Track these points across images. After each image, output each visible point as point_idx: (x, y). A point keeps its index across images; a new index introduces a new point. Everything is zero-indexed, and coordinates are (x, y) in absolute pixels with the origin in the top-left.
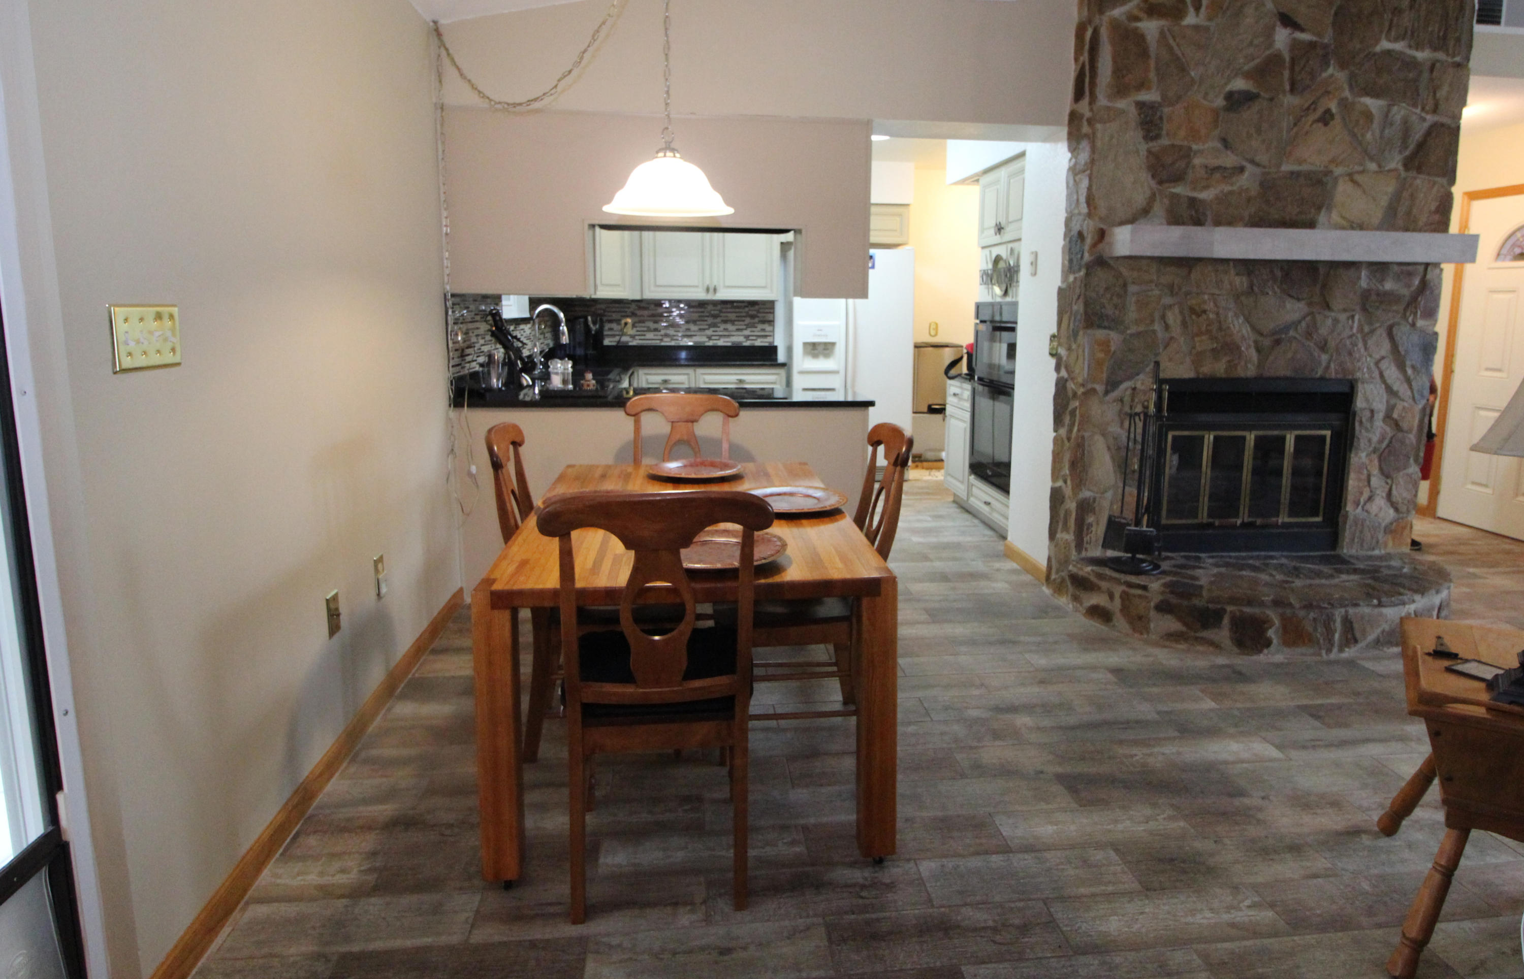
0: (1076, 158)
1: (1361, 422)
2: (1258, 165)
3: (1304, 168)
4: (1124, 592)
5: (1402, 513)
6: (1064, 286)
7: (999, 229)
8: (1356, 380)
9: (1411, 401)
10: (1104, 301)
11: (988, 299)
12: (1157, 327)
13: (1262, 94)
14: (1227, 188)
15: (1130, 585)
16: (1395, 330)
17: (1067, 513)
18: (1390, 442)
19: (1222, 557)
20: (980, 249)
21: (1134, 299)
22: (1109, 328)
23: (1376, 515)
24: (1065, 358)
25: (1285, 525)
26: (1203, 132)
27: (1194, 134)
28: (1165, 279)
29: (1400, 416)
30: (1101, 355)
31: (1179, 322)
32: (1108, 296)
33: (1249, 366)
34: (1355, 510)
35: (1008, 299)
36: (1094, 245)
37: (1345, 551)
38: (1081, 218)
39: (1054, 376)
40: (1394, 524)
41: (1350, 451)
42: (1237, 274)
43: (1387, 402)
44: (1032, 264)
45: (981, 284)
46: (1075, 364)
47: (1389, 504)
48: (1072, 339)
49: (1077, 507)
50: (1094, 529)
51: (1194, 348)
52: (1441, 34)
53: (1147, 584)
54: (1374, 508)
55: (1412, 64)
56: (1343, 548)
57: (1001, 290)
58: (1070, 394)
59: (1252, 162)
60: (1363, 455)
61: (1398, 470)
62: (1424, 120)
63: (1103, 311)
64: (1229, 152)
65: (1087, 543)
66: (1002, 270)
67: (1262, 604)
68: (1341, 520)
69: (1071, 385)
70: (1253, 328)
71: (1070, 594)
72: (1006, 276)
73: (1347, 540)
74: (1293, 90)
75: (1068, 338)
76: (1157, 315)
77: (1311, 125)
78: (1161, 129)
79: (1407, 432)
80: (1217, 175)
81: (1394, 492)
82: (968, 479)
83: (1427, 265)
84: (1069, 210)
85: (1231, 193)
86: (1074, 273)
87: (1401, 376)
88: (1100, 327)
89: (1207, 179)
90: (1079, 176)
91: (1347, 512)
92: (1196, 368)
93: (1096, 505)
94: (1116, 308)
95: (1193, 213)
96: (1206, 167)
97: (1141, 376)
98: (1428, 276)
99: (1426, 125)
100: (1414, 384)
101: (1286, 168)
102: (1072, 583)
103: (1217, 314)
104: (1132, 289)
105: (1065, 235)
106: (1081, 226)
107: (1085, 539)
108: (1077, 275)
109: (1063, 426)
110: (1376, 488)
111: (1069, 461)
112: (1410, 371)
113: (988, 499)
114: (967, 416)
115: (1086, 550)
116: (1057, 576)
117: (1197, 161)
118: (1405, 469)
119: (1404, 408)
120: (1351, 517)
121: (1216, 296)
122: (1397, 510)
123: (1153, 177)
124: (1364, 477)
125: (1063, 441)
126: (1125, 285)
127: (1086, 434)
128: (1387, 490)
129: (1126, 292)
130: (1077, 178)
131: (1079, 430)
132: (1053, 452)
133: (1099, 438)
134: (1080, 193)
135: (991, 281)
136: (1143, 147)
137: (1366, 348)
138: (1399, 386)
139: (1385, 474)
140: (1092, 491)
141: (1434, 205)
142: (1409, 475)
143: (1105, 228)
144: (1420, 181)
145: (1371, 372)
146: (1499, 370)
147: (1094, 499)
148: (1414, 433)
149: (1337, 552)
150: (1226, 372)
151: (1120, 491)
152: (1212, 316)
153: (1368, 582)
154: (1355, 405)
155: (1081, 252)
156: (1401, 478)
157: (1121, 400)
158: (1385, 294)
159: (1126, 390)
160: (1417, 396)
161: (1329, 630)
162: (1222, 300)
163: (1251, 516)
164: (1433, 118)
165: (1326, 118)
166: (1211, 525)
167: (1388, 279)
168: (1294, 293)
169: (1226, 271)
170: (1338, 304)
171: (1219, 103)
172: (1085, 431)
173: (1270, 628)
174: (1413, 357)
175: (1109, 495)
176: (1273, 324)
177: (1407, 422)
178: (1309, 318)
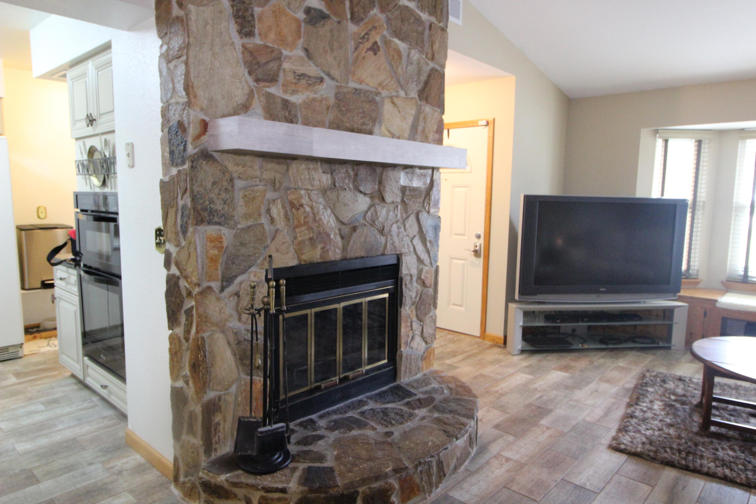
0: (168, 44)
1: (406, 284)
2: (333, 78)
3: (363, 87)
4: (262, 497)
5: (429, 343)
6: (167, 179)
7: (91, 121)
8: (401, 254)
9: (430, 266)
10: (213, 195)
11: (86, 189)
12: (264, 220)
13: (332, 16)
14: (312, 95)
15: (267, 489)
16: (420, 215)
17: (192, 416)
18: (421, 296)
19: (328, 414)
20: (74, 140)
21: (241, 194)
22: (219, 224)
23: (417, 349)
24: (174, 255)
25: (368, 372)
26: (290, 39)
27: (282, 40)
28: (267, 175)
29: (425, 277)
30: (215, 252)
31: (282, 214)
32: (217, 191)
33: (337, 250)
34: (405, 350)
35: (107, 190)
36: (198, 137)
37: (402, 380)
38: (180, 107)
39: (163, 273)
40: (426, 353)
41: (401, 307)
42: (324, 172)
43: (418, 267)
44: (128, 155)
45: (78, 175)
46: (187, 262)
47: (422, 339)
48: (181, 235)
49: (203, 411)
50: (221, 428)
51: (295, 238)
52: (433, 4)
53: (285, 485)
54: (414, 344)
55: (418, 20)
56: (400, 379)
57: (99, 181)
58: (184, 293)
59: (329, 75)
60: (407, 308)
61: (426, 314)
62: (428, 64)
63: (212, 206)
64: (311, 63)
65: (216, 443)
66: (98, 161)
67: (386, 476)
68: (398, 358)
69: (183, 283)
70: (337, 218)
71: (202, 500)
72: (103, 166)
73: (403, 372)
74: (352, 18)
75: (177, 233)
76: (263, 210)
77: (366, 52)
78: (253, 26)
79: (429, 287)
80: (303, 82)
81: (425, 330)
82: (83, 360)
83: (433, 169)
84: (165, 100)
85: (314, 99)
86: (177, 165)
87: (424, 249)
88: (210, 223)
89: (296, 84)
90: (173, 63)
91: (401, 352)
92: (298, 256)
93: (221, 403)
94: (225, 203)
95: (287, 114)
96: (294, 72)
97: (253, 269)
98: (435, 177)
99: (429, 68)
100: (431, 253)
101: (352, 85)
102: (204, 491)
103: (312, 207)
104: (239, 184)
105: (163, 125)
106: (181, 116)
107: (213, 441)
108: (181, 168)
109: (179, 324)
110: (415, 330)
111: (190, 362)
112: (428, 244)
113: (106, 383)
114: (76, 299)
115: (216, 450)
116: (187, 479)
117: (286, 65)
118: (429, 313)
119: (427, 270)
120: (404, 355)
121: (309, 191)
122: (426, 342)
123: (250, 73)
124: (409, 324)
125: (180, 341)
126: (232, 180)
127: (206, 335)
128: (420, 330)
129: (233, 186)
130: (171, 65)
131: (197, 332)
132: (170, 350)
133: (219, 336)
134: (175, 81)
135: (88, 171)
136: (238, 41)
137: (405, 230)
138: (424, 256)
139: (420, 320)
140: (217, 390)
141: (436, 127)
142: (431, 317)
143: (207, 119)
144: (427, 109)
145: (409, 248)
146: (463, 235)
147: (220, 398)
148: (432, 287)
149: (397, 383)
150: (321, 257)
151: (243, 383)
152: (308, 209)
153: (436, 415)
154: (402, 273)
155: (183, 144)
156: (427, 320)
157: (237, 294)
158: (414, 190)
159: (241, 283)
160: (433, 262)
161: (430, 476)
162: (314, 195)
163: (344, 372)
164: (432, 65)
165: (375, 49)
166: (318, 388)
167: (415, 179)
168: (362, 189)
169: (316, 170)
170: (389, 198)
171: (301, 15)
172: (204, 331)
173: (392, 494)
174: (430, 235)
175: (233, 389)
176: (350, 215)
177: (430, 281)
178: (372, 209)
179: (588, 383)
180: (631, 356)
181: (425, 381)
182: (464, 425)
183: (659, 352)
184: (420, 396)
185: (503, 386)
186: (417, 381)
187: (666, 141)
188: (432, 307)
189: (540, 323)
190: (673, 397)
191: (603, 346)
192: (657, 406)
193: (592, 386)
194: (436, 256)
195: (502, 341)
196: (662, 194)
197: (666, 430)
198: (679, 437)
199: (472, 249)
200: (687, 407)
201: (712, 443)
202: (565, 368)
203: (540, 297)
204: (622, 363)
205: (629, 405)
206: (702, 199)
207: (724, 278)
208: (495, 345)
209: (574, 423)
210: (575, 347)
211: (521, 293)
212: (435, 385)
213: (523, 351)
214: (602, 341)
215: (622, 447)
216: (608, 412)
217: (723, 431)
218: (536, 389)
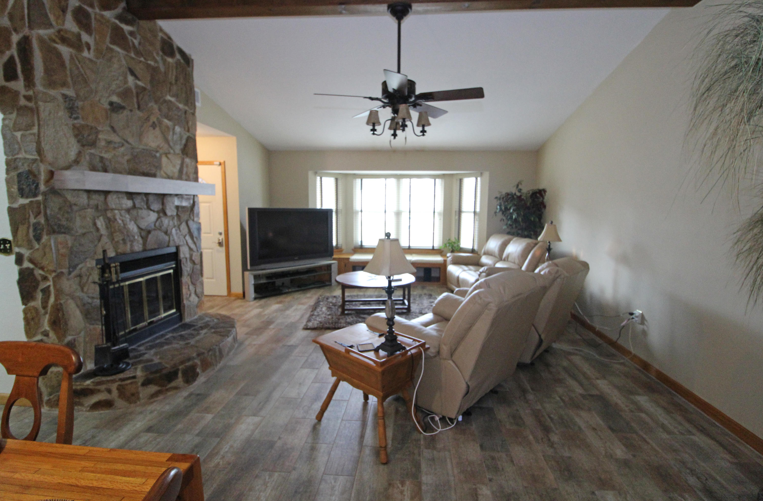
0: (12, 119)
1: (183, 264)
2: (129, 144)
3: (148, 148)
4: (119, 385)
5: (200, 298)
6: (14, 206)
8: (179, 246)
9: (197, 252)
10: (59, 216)
12: (92, 230)
13: (126, 107)
14: (117, 154)
15: (122, 380)
16: (188, 222)
18: (193, 269)
19: (143, 344)
22: (65, 233)
23: (193, 301)
24: (25, 255)
25: (165, 317)
26: (101, 120)
27: (97, 120)
28: (93, 202)
29: (195, 258)
30: (64, 250)
31: (104, 225)
32: (62, 213)
33: (139, 245)
34: (186, 302)
36: (47, 180)
38: (29, 161)
39: (15, 268)
40: (199, 303)
42: (128, 200)
43: (190, 253)
46: (42, 258)
47: (195, 295)
48: (35, 242)
51: (113, 239)
52: (186, 99)
53: (134, 375)
54: (191, 299)
55: (178, 108)
56: (185, 319)
58: (39, 278)
59: (126, 141)
60: (185, 277)
61: (197, 280)
62: (185, 134)
63: (59, 222)
64: (115, 134)
67: (194, 358)
68: (182, 308)
69: (38, 272)
70: (138, 226)
73: (186, 315)
74: (139, 108)
75: (29, 241)
76: (91, 223)
77: (149, 128)
78: (78, 114)
79: (197, 265)
80: (111, 146)
81: (197, 290)
83: (194, 196)
84: (10, 155)
85: (119, 156)
87: (192, 242)
88: (60, 233)
89: (107, 147)
90: (20, 133)
91: (184, 304)
92: (116, 250)
93: (76, 343)
94: (67, 220)
95: (102, 165)
96: (106, 140)
97: (88, 259)
98: (195, 200)
101: (142, 146)
103: (123, 221)
104: (76, 208)
105: (8, 171)
106: (30, 167)
108: (32, 199)
110: (191, 290)
112: (195, 239)
116: (52, 397)
117: (101, 136)
118: (199, 279)
119: (195, 255)
120: (186, 306)
121: (120, 211)
122: (198, 297)
123: (78, 141)
124: (187, 287)
126: (71, 206)
127: (62, 302)
128: (194, 290)
129: (72, 210)
130: (17, 134)
131: (56, 300)
133: (70, 301)
134: (23, 144)
136: (70, 122)
137: (180, 231)
138: (193, 246)
139: (193, 284)
140: (72, 335)
141: (193, 171)
142: (200, 282)
143: (53, 170)
144: (187, 160)
145: (183, 242)
146: (210, 233)
147: (75, 340)
148: (200, 264)
149: (183, 322)
150: (131, 250)
151: (88, 329)
152: (120, 222)
153: (213, 330)
154: (180, 257)
155: (35, 185)
156: (198, 284)
157: (80, 276)
158: (183, 207)
159: (81, 269)
160: (198, 249)
161: (215, 357)
162: (123, 212)
163: (150, 319)
164: (188, 134)
165: (154, 126)
166: (135, 330)
167: (184, 201)
168: (152, 208)
169: (123, 198)
170: (169, 213)
171: (107, 106)
172: (61, 300)
173: (197, 368)
174: (195, 234)
175: (82, 334)
176: (146, 224)
177: (197, 261)
178: (159, 220)
179: (292, 307)
180: (313, 291)
181: (201, 318)
182: (231, 331)
183: (326, 288)
184: (199, 325)
185: (247, 317)
186: (196, 319)
187: (321, 178)
188: (200, 276)
189: (263, 281)
190: (331, 304)
191: (300, 289)
192: (324, 309)
193: (294, 308)
194: (200, 246)
195: (242, 295)
196: (322, 206)
197: (327, 317)
198: (332, 318)
199: (217, 242)
200: (337, 307)
201: (345, 317)
202: (280, 302)
203: (263, 266)
204: (308, 295)
205: (312, 311)
206: (341, 208)
207: (353, 247)
208: (237, 297)
209: (286, 324)
210: (285, 291)
211: (251, 265)
212: (207, 319)
213: (255, 299)
214: (299, 287)
215: (309, 327)
216: (302, 316)
217: (350, 312)
218: (265, 315)
